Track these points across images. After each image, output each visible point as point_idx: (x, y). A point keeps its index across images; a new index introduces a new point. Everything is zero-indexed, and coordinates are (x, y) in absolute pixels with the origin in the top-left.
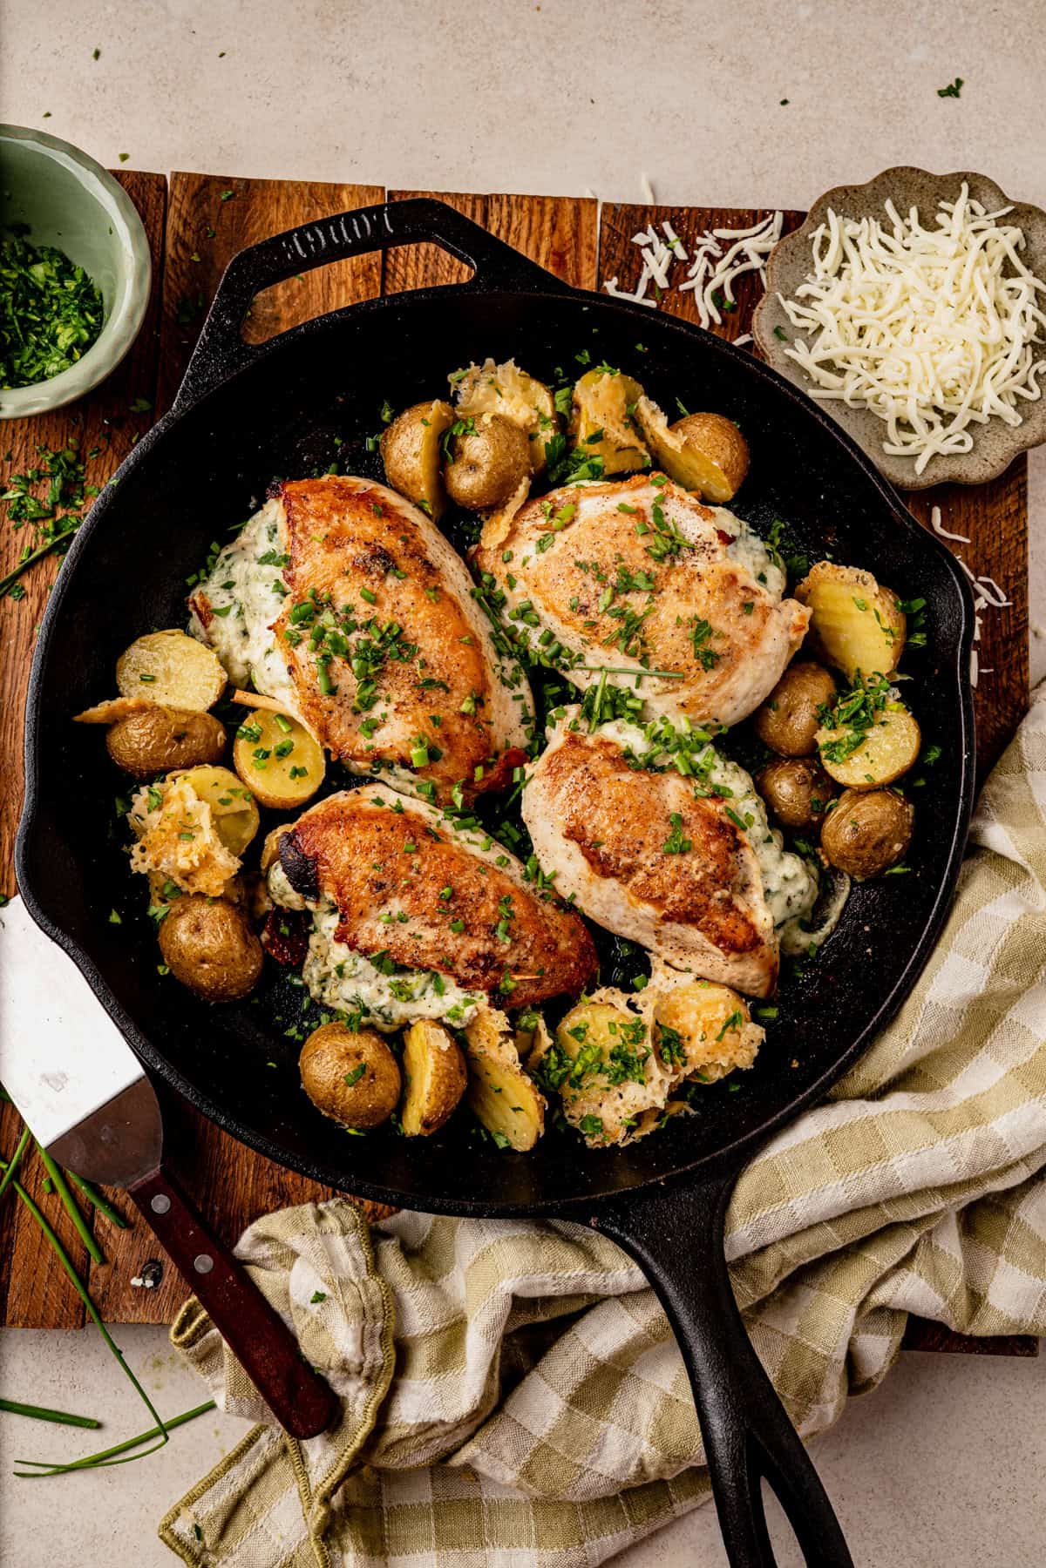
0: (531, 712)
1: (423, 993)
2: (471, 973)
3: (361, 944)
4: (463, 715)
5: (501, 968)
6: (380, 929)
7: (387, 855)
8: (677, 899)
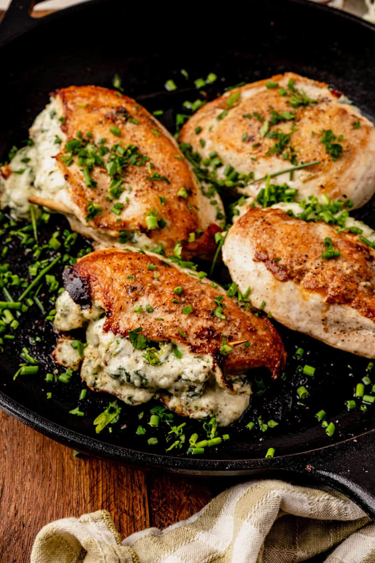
0: (223, 212)
1: (167, 358)
2: (199, 342)
3: (122, 329)
4: (180, 198)
5: (219, 337)
6: (135, 317)
7: (137, 271)
8: (336, 286)
